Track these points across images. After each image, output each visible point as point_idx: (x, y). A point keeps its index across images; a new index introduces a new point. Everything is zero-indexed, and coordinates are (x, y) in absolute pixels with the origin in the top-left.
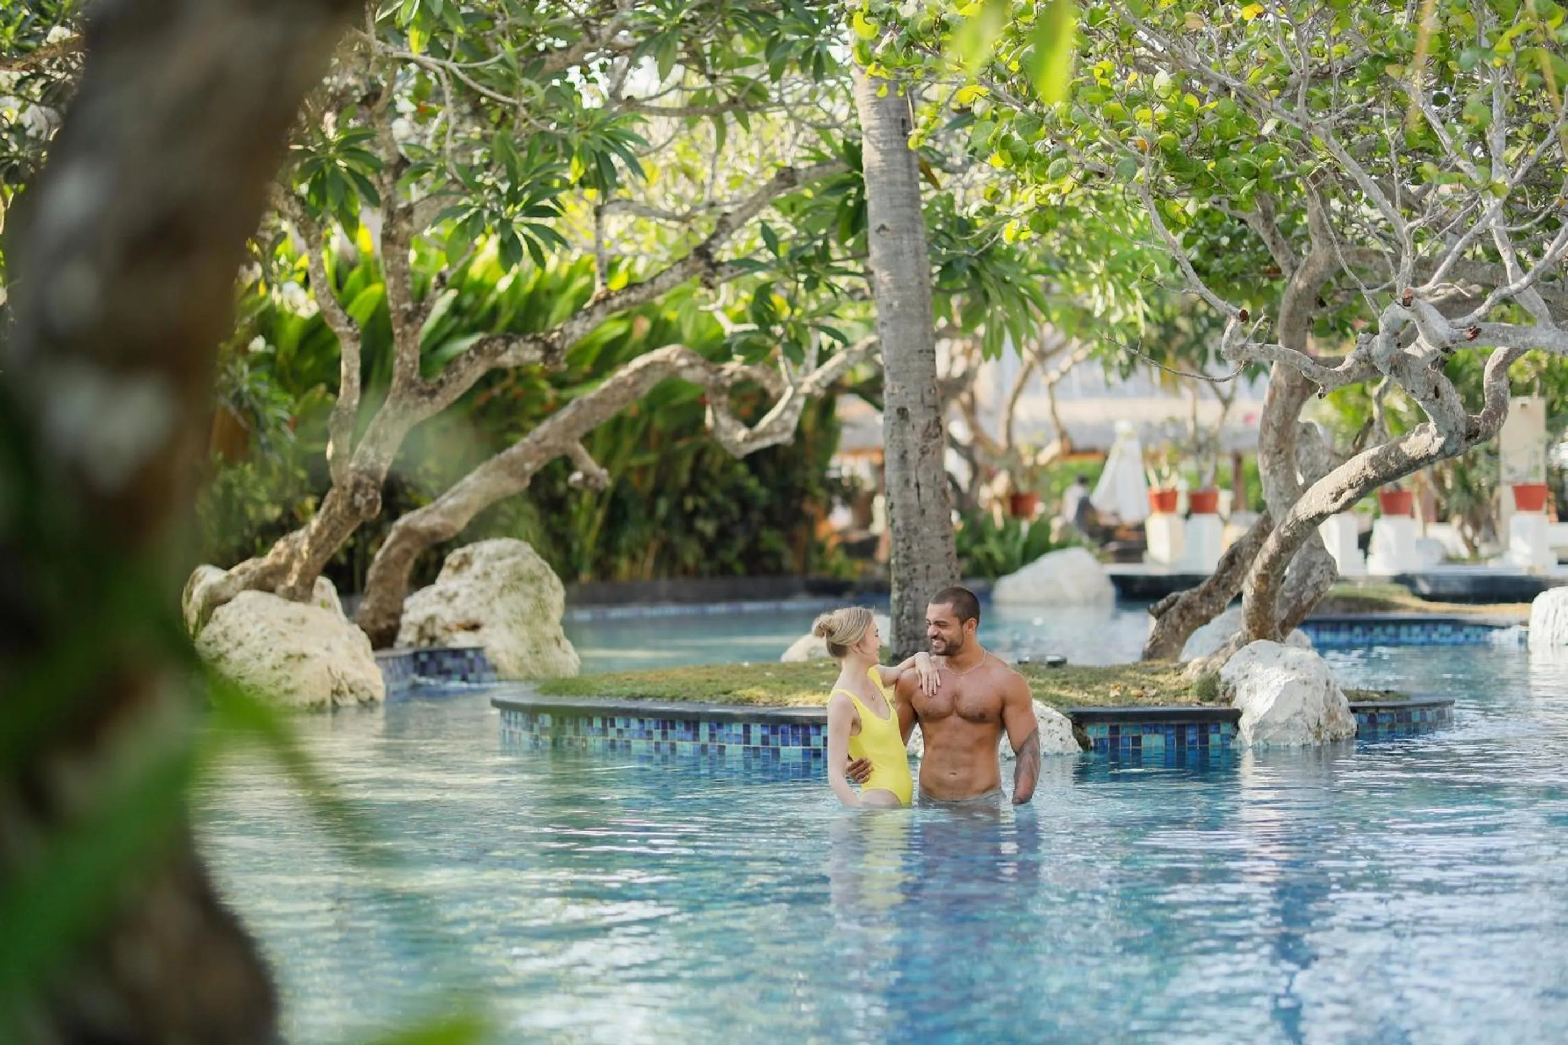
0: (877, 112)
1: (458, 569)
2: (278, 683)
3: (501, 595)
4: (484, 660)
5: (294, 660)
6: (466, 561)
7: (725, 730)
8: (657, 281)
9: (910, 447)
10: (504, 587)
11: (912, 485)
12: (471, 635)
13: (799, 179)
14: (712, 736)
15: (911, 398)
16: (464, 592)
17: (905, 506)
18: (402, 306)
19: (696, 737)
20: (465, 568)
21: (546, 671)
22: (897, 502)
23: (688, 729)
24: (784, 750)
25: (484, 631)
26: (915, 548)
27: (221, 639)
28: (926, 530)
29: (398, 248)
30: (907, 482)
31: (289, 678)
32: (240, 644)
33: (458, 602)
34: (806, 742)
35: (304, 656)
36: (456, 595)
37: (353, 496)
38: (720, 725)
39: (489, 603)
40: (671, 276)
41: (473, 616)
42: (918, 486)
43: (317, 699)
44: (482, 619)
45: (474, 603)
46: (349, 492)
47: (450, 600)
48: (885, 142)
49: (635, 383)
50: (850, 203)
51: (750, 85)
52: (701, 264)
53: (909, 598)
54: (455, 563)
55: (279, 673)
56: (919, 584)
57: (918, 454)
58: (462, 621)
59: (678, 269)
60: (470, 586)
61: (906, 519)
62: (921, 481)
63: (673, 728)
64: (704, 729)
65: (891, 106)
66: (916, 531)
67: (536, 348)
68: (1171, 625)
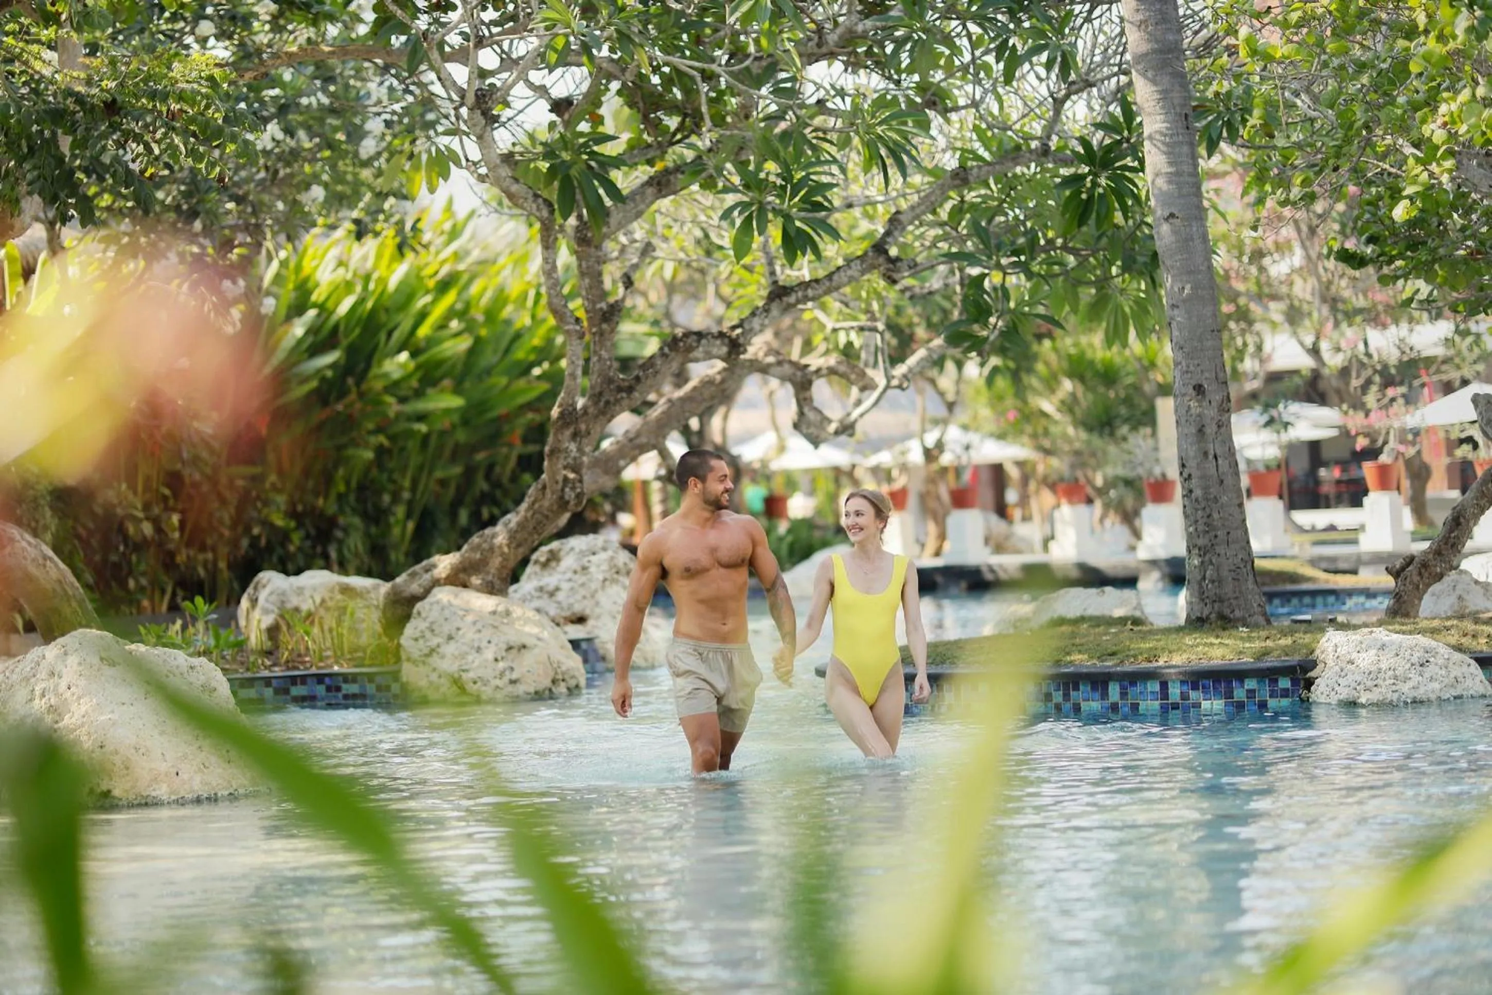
0: (1163, 107)
1: (545, 565)
2: (502, 674)
3: (603, 588)
4: (595, 651)
5: (514, 651)
6: (554, 557)
7: (1139, 688)
8: (835, 277)
9: (1207, 421)
10: (605, 580)
11: (1211, 457)
12: (578, 627)
13: (971, 178)
14: (1123, 695)
15: (1207, 375)
16: (565, 586)
17: (1203, 477)
18: (598, 306)
19: (1105, 695)
20: (553, 564)
21: (646, 660)
22: (1195, 473)
23: (1094, 689)
24: (1206, 705)
25: (591, 623)
26: (1216, 516)
27: (428, 634)
28: (1225, 499)
29: (593, 250)
30: (1206, 454)
31: (512, 669)
32: (450, 638)
33: (560, 596)
34: (1229, 695)
35: (524, 647)
36: (557, 589)
37: (563, 490)
38: (1133, 683)
39: (593, 596)
40: (849, 273)
41: (578, 608)
42: (1216, 457)
43: (540, 687)
44: (588, 612)
45: (578, 597)
46: (560, 486)
47: (552, 594)
48: (1172, 136)
49: (723, 381)
50: (1084, 196)
51: (933, 89)
52: (881, 260)
53: (1211, 563)
54: (543, 559)
55: (501, 665)
56: (1221, 549)
57: (1215, 428)
58: (567, 614)
59: (856, 265)
60: (570, 580)
61: (1206, 489)
62: (1218, 453)
63: (1076, 688)
64: (1114, 690)
65: (1176, 102)
66: (1216, 500)
67: (723, 344)
68: (1411, 582)
